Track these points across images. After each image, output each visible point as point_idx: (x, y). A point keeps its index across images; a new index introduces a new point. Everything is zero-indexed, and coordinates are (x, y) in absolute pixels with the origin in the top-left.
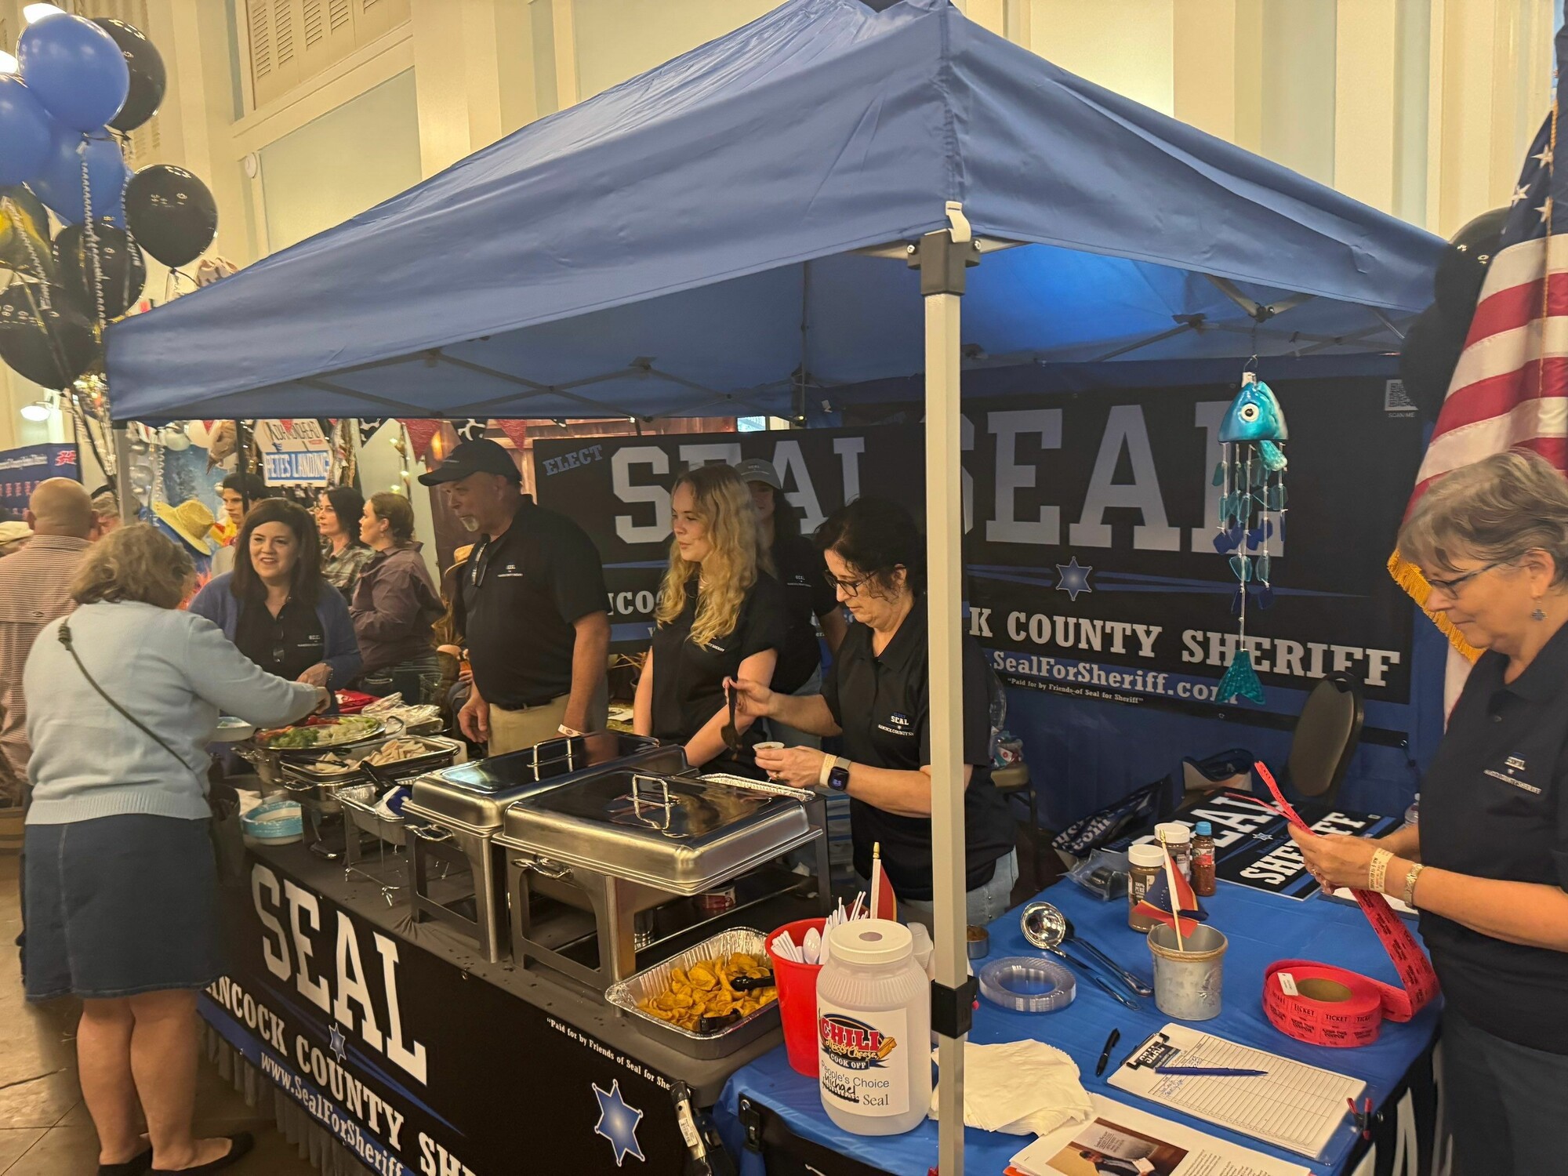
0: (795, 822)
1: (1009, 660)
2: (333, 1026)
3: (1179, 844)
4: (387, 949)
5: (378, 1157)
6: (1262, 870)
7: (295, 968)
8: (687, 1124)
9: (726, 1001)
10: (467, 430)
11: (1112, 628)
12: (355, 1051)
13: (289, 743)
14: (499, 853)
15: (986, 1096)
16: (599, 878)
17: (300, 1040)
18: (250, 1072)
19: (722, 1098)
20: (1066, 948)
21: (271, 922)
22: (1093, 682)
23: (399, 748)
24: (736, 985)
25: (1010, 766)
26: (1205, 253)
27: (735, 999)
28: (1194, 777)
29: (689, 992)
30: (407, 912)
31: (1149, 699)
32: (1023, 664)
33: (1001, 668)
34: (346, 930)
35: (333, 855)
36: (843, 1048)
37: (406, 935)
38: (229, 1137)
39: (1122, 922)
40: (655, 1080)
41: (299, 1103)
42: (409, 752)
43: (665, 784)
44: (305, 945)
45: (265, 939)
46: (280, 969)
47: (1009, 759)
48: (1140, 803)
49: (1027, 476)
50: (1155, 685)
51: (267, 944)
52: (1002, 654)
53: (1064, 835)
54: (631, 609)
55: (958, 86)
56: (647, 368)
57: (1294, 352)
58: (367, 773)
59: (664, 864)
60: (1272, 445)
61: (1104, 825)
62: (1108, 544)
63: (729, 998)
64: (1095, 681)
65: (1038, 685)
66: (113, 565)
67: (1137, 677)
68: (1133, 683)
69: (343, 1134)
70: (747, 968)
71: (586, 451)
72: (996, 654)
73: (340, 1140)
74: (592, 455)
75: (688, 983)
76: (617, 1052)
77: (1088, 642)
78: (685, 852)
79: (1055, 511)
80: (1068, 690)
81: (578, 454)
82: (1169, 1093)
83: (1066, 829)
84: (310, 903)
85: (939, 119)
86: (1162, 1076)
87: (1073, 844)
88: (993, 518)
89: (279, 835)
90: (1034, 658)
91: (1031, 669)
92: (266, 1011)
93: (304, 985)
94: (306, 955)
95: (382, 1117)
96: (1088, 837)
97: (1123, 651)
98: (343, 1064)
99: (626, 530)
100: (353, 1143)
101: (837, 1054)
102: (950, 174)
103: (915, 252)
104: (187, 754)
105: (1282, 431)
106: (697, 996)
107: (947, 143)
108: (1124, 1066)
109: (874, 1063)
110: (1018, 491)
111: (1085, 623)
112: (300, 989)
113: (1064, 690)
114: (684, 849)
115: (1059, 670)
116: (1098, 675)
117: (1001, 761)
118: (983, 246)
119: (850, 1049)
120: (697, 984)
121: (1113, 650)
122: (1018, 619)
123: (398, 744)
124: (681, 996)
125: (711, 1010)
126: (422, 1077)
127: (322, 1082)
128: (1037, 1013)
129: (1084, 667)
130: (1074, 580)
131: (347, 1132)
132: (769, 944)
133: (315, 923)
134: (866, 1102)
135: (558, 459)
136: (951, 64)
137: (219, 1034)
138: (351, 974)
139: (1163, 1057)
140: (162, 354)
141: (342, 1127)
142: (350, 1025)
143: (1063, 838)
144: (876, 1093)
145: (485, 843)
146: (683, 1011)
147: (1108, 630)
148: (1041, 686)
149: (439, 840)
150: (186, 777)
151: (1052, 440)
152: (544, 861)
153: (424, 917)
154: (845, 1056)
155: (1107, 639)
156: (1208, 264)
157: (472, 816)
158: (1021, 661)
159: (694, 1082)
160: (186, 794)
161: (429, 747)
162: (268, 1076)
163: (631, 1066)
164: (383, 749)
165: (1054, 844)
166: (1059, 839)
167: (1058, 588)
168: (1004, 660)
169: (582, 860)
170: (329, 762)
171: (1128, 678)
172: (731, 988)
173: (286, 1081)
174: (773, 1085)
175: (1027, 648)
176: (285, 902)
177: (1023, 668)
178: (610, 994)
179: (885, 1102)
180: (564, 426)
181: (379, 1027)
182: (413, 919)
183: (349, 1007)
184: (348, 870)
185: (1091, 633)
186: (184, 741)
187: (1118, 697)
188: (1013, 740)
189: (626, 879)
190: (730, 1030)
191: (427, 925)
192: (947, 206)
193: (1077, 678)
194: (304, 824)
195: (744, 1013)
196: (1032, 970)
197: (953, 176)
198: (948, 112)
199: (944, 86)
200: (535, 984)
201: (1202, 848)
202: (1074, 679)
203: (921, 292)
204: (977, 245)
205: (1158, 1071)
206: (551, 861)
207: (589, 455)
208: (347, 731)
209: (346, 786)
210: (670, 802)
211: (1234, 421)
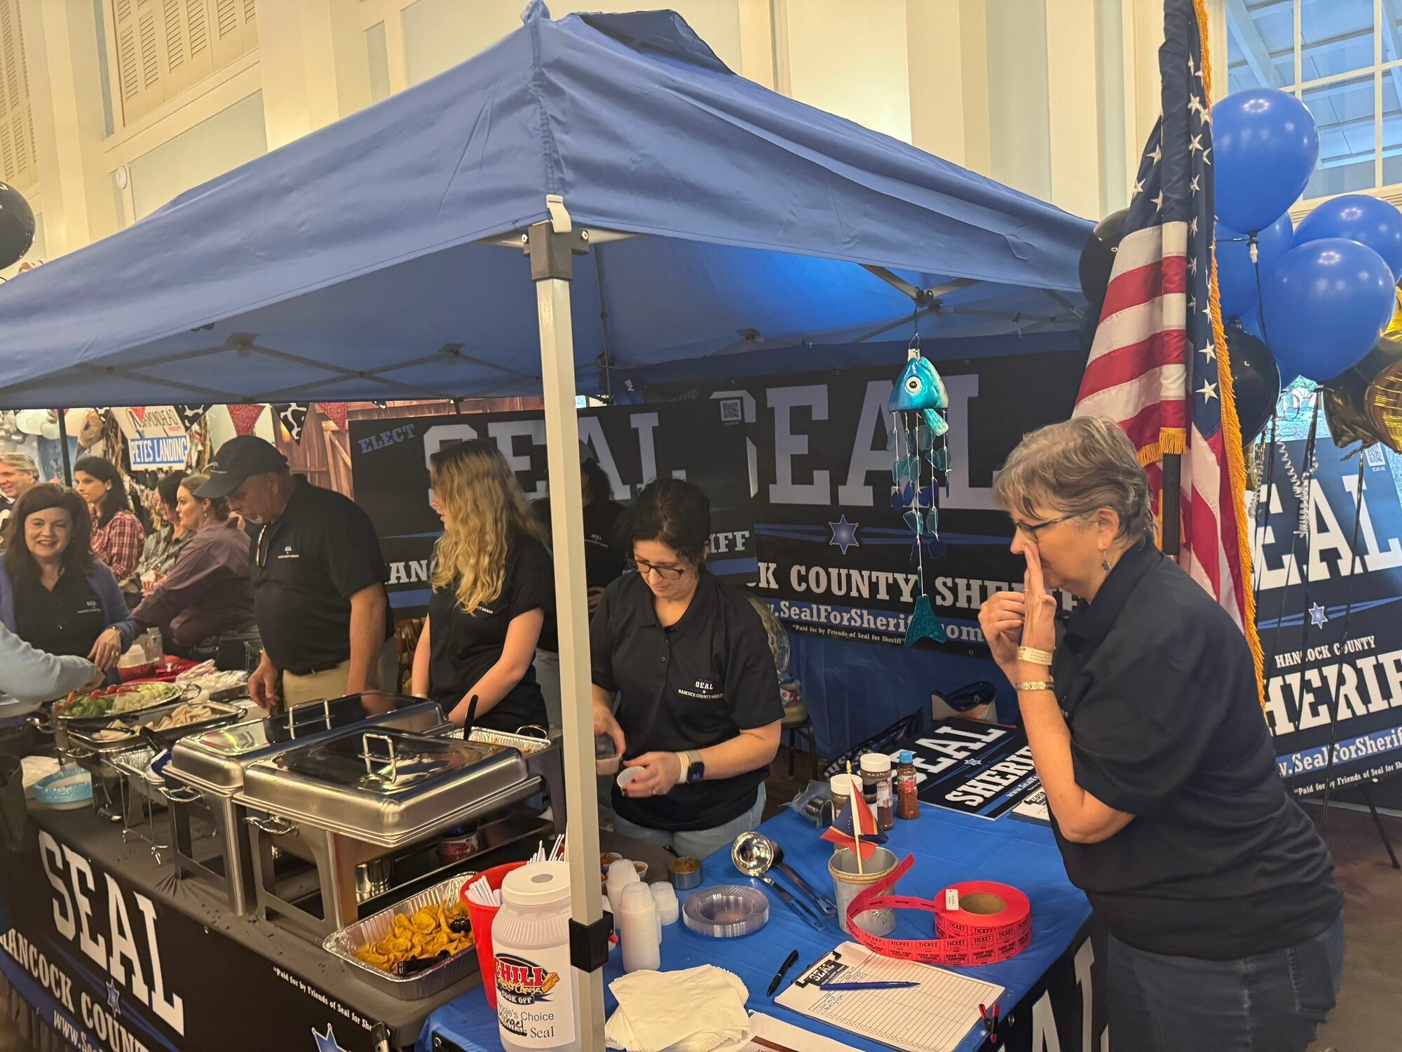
0: (510, 773)
1: (793, 609)
2: (110, 983)
3: (882, 773)
4: (147, 907)
6: (965, 793)
7: (79, 929)
9: (441, 941)
10: (289, 413)
11: (877, 577)
12: (128, 1006)
13: (83, 712)
14: (241, 812)
15: (651, 1022)
16: (318, 833)
17: (84, 997)
18: (45, 1030)
19: (421, 1037)
20: (773, 873)
21: (59, 885)
22: (863, 625)
23: (186, 712)
24: (453, 927)
27: (451, 941)
28: (940, 707)
29: (410, 934)
30: (171, 870)
32: (805, 611)
33: (786, 616)
34: (114, 892)
35: (117, 818)
36: (511, 985)
37: (167, 895)
40: (361, 1022)
42: (195, 716)
43: (390, 741)
44: (84, 904)
45: (54, 900)
46: (67, 928)
47: (787, 698)
48: (898, 734)
49: (801, 445)
51: (56, 904)
52: (787, 604)
53: (835, 765)
56: (456, 353)
57: (1016, 331)
58: (150, 739)
59: (376, 820)
60: (935, 412)
62: (870, 503)
63: (445, 940)
64: (865, 625)
65: (818, 630)
67: (899, 620)
68: (897, 625)
71: (399, 430)
72: (782, 603)
74: (405, 434)
75: (410, 927)
76: (331, 998)
77: (858, 590)
78: (391, 806)
79: (827, 473)
80: (843, 634)
81: (391, 432)
82: (827, 1009)
84: (86, 867)
85: (537, 120)
86: (826, 992)
88: (775, 483)
89: (69, 800)
90: (814, 607)
91: (812, 616)
92: (56, 970)
93: (86, 944)
94: (87, 915)
97: (887, 598)
98: (120, 1020)
101: (506, 991)
102: (549, 171)
103: (528, 242)
105: (944, 400)
106: (415, 940)
107: (545, 142)
108: (793, 985)
109: (539, 997)
110: (794, 458)
111: (855, 574)
112: (83, 948)
113: (840, 634)
114: (390, 803)
115: (835, 616)
116: (865, 619)
118: (593, 236)
119: (517, 986)
120: (418, 928)
121: (879, 597)
122: (799, 571)
124: (401, 940)
125: (428, 952)
126: (180, 1028)
127: (103, 1036)
129: (856, 613)
130: (844, 536)
132: (467, 886)
133: (91, 884)
134: (534, 1035)
135: (373, 438)
137: (19, 993)
138: (122, 933)
139: (831, 974)
142: (122, 980)
144: (542, 1026)
145: (228, 800)
146: (399, 954)
148: (820, 631)
149: (189, 801)
151: (820, 413)
152: (275, 820)
153: (185, 875)
154: (513, 993)
155: (874, 587)
156: (850, 253)
157: (221, 777)
158: (803, 610)
159: (393, 1023)
161: (214, 711)
162: (59, 1032)
163: (341, 1010)
164: (173, 714)
165: (827, 774)
166: (830, 769)
167: (831, 543)
168: (789, 609)
169: (307, 817)
170: (115, 729)
171: (892, 621)
172: (448, 931)
173: (74, 1038)
174: (465, 1022)
175: (808, 598)
176: (66, 864)
177: (805, 616)
178: (328, 941)
179: (551, 1034)
180: (384, 407)
181: (146, 982)
182: (176, 876)
183: (122, 963)
184: (124, 832)
185: (860, 582)
187: (885, 639)
188: (792, 681)
189: (341, 833)
190: (431, 971)
191: (189, 881)
192: (548, 200)
193: (850, 623)
194: (95, 790)
195: (453, 952)
196: (732, 897)
197: (552, 172)
198: (544, 113)
199: (539, 90)
200: (272, 935)
201: (905, 775)
202: (848, 624)
203: (533, 279)
204: (583, 235)
205: (822, 988)
206: (281, 819)
207: (403, 433)
208: (143, 697)
209: (126, 751)
210: (395, 758)
211: (902, 393)
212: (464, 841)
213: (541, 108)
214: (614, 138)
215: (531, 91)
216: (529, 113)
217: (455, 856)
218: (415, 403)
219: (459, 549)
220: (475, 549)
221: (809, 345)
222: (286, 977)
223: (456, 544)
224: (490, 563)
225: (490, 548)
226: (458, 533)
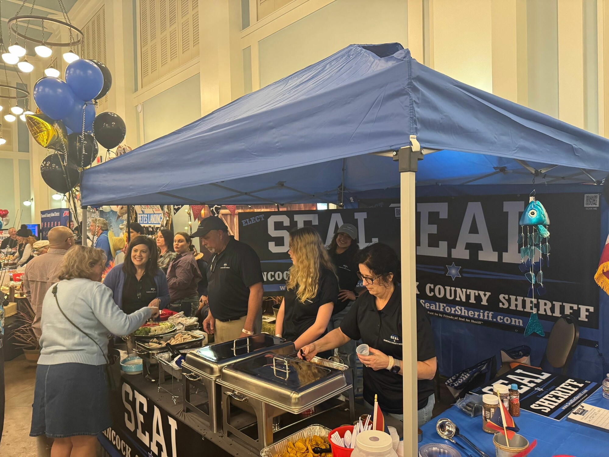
0: (341, 381)
1: (426, 304)
2: (150, 453)
3: (504, 394)
4: (173, 423)
6: (540, 405)
7: (137, 427)
10: (214, 208)
11: (470, 292)
13: (140, 333)
14: (218, 388)
16: (258, 402)
20: (455, 438)
21: (128, 407)
22: (462, 314)
23: (181, 337)
24: (315, 451)
26: (514, 150)
28: (505, 357)
30: (181, 408)
31: (486, 323)
34: (157, 414)
35: (154, 380)
37: (181, 419)
39: (479, 428)
42: (185, 339)
43: (286, 362)
44: (141, 418)
45: (125, 413)
46: (131, 426)
48: (482, 367)
49: (434, 229)
50: (488, 317)
51: (126, 415)
52: (424, 301)
53: (450, 379)
55: (415, 89)
56: (283, 185)
57: (544, 182)
58: (169, 348)
59: (286, 399)
60: (543, 227)
61: (467, 376)
62: (468, 258)
63: (312, 456)
64: (463, 314)
65: (439, 315)
67: (480, 313)
68: (479, 315)
70: (319, 443)
71: (258, 217)
74: (261, 218)
75: (295, 448)
77: (460, 297)
78: (295, 394)
79: (446, 243)
80: (452, 317)
81: (255, 218)
83: (451, 377)
84: (144, 401)
85: (407, 103)
87: (454, 383)
88: (420, 246)
89: (133, 371)
90: (437, 304)
91: (436, 308)
92: (124, 443)
93: (140, 434)
94: (141, 422)
96: (460, 381)
97: (475, 302)
99: (273, 248)
102: (412, 124)
103: (396, 155)
105: (547, 221)
106: (298, 455)
107: (410, 112)
110: (430, 235)
111: (458, 290)
112: (138, 436)
113: (450, 317)
115: (448, 309)
116: (464, 312)
118: (425, 152)
120: (299, 449)
121: (470, 301)
122: (430, 287)
123: (181, 335)
129: (458, 308)
130: (454, 272)
132: (329, 435)
133: (145, 409)
135: (248, 220)
136: (412, 81)
137: (106, 450)
138: (158, 432)
140: (101, 182)
142: (157, 453)
143: (450, 381)
145: (213, 382)
147: (468, 293)
148: (440, 315)
149: (195, 380)
151: (444, 215)
152: (236, 393)
153: (188, 410)
155: (468, 297)
156: (515, 155)
157: (208, 370)
158: (432, 304)
161: (193, 337)
164: (175, 337)
165: (446, 383)
166: (448, 381)
167: (447, 275)
169: (252, 394)
170: (154, 342)
171: (477, 313)
172: (313, 452)
175: (434, 299)
176: (134, 399)
177: (433, 308)
178: (262, 452)
181: (168, 456)
182: (184, 411)
183: (157, 446)
184: (159, 388)
185: (461, 294)
187: (473, 321)
189: (270, 404)
191: (189, 414)
192: (410, 137)
193: (455, 312)
194: (144, 367)
196: (442, 450)
198: (412, 99)
199: (409, 90)
200: (231, 444)
201: (514, 395)
202: (454, 313)
203: (399, 171)
204: (422, 152)
206: (239, 393)
207: (259, 218)
208: (162, 328)
209: (160, 353)
210: (288, 370)
211: (526, 217)
213: (410, 97)
214: (435, 108)
215: (406, 90)
216: (404, 100)
219: (299, 273)
220: (305, 275)
221: (439, 185)
224: (312, 281)
225: (312, 275)
226: (299, 267)
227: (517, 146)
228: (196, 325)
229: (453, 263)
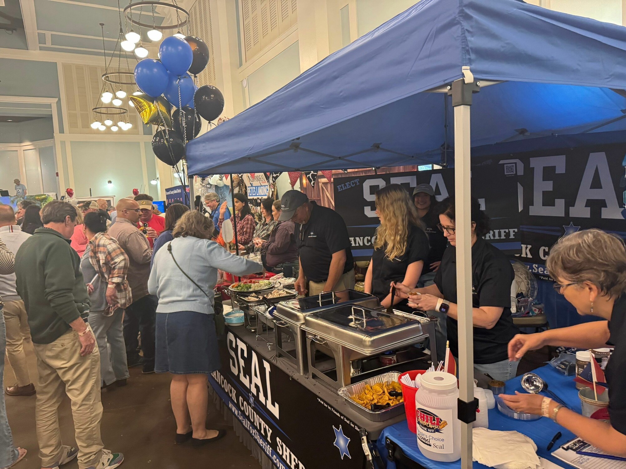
0: (417, 330)
1: (540, 268)
2: (250, 394)
4: (267, 365)
5: (264, 444)
7: (239, 371)
8: (365, 447)
9: (386, 399)
10: (310, 175)
12: (257, 404)
13: (241, 289)
14: (303, 333)
15: (490, 452)
16: (335, 345)
17: (241, 398)
18: (226, 408)
19: (380, 438)
21: (233, 354)
23: (277, 292)
24: (390, 394)
25: (537, 315)
26: (607, 78)
27: (390, 399)
29: (372, 394)
30: (274, 353)
33: (536, 271)
34: (255, 358)
35: (253, 331)
36: (425, 423)
37: (274, 362)
38: (218, 430)
40: (355, 426)
41: (240, 421)
42: (281, 294)
43: (364, 311)
44: (242, 362)
45: (231, 360)
46: (235, 371)
47: (537, 312)
49: (549, 186)
51: (231, 361)
52: (537, 266)
54: (370, 243)
55: (468, 17)
56: (378, 147)
58: (265, 301)
59: (360, 343)
62: (588, 216)
63: (387, 399)
66: (184, 226)
69: (253, 434)
70: (396, 388)
71: (353, 181)
72: (534, 265)
73: (252, 436)
74: (356, 183)
75: (372, 391)
76: (341, 414)
78: (367, 338)
79: (563, 201)
81: (350, 183)
82: (581, 463)
84: (244, 347)
85: (459, 32)
86: (579, 455)
88: (533, 205)
89: (236, 322)
92: (231, 386)
93: (242, 378)
94: (243, 366)
95: (265, 429)
98: (253, 408)
99: (368, 212)
100: (256, 438)
101: (422, 425)
102: (464, 55)
103: (451, 89)
104: (207, 291)
106: (374, 397)
107: (463, 42)
108: (561, 449)
109: (437, 431)
110: (544, 193)
114: (367, 336)
117: (533, 312)
118: (481, 84)
119: (427, 424)
120: (375, 391)
122: (544, 250)
124: (368, 396)
125: (380, 403)
126: (277, 416)
127: (247, 414)
128: (524, 421)
131: (254, 433)
132: (400, 378)
133: (246, 355)
134: (434, 447)
135: (343, 185)
136: (464, 8)
137: (217, 393)
138: (256, 375)
139: (581, 447)
140: (201, 151)
141: (253, 432)
142: (255, 394)
144: (438, 443)
145: (299, 328)
146: (368, 401)
149: (283, 326)
150: (206, 299)
151: (561, 169)
152: (318, 338)
153: (280, 356)
154: (425, 426)
156: (608, 83)
157: (295, 318)
159: (368, 429)
160: (206, 305)
161: (287, 292)
162: (231, 410)
163: (346, 420)
164: (272, 293)
168: (538, 268)
169: (331, 338)
170: (253, 296)
172: (388, 395)
173: (236, 413)
174: (399, 435)
176: (237, 346)
177: (547, 272)
178: (340, 391)
179: (442, 448)
181: (264, 396)
182: (276, 356)
183: (255, 387)
184: (257, 336)
186: (205, 287)
188: (539, 304)
189: (346, 347)
190: (384, 411)
191: (281, 358)
192: (463, 68)
194: (245, 319)
195: (392, 405)
197: (465, 56)
198: (463, 29)
199: (461, 18)
200: (315, 385)
203: (453, 105)
204: (478, 84)
205: (577, 453)
206: (320, 337)
207: (354, 183)
208: (261, 285)
209: (258, 305)
210: (365, 318)
212: (391, 357)
213: (462, 26)
214: (493, 36)
215: (457, 19)
216: (456, 31)
217: (387, 363)
218: (356, 170)
219: (387, 232)
220: (394, 232)
222: (323, 403)
223: (385, 230)
224: (400, 239)
225: (400, 232)
226: (386, 225)
227: (611, 74)
228: (293, 285)
229: (572, 223)
